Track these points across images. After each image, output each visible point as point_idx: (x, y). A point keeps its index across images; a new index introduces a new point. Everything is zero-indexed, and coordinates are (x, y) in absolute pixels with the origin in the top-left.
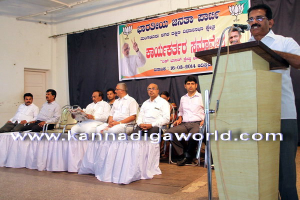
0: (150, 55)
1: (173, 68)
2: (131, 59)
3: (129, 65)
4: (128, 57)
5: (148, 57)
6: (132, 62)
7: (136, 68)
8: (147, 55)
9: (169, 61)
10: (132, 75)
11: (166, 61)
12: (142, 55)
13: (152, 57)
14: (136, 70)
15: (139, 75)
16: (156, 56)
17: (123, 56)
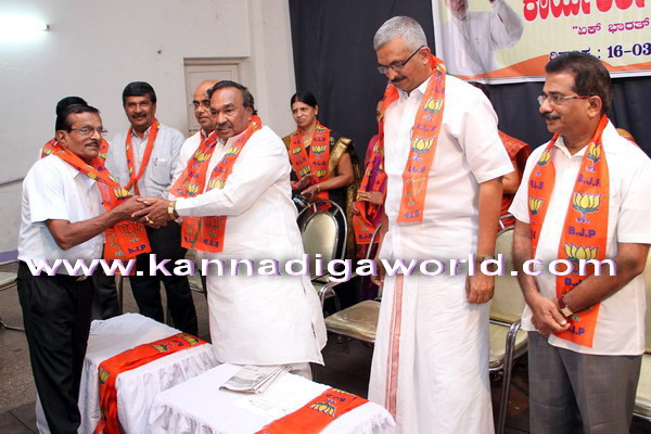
0: (535, 10)
1: (616, 51)
2: (473, 23)
3: (468, 42)
4: (464, 19)
5: (530, 15)
6: (479, 33)
7: (490, 49)
8: (526, 11)
9: (604, 28)
10: (479, 70)
11: (592, 30)
12: (508, 10)
13: (544, 15)
14: (490, 56)
15: (500, 74)
16: (557, 14)
17: (449, 15)
